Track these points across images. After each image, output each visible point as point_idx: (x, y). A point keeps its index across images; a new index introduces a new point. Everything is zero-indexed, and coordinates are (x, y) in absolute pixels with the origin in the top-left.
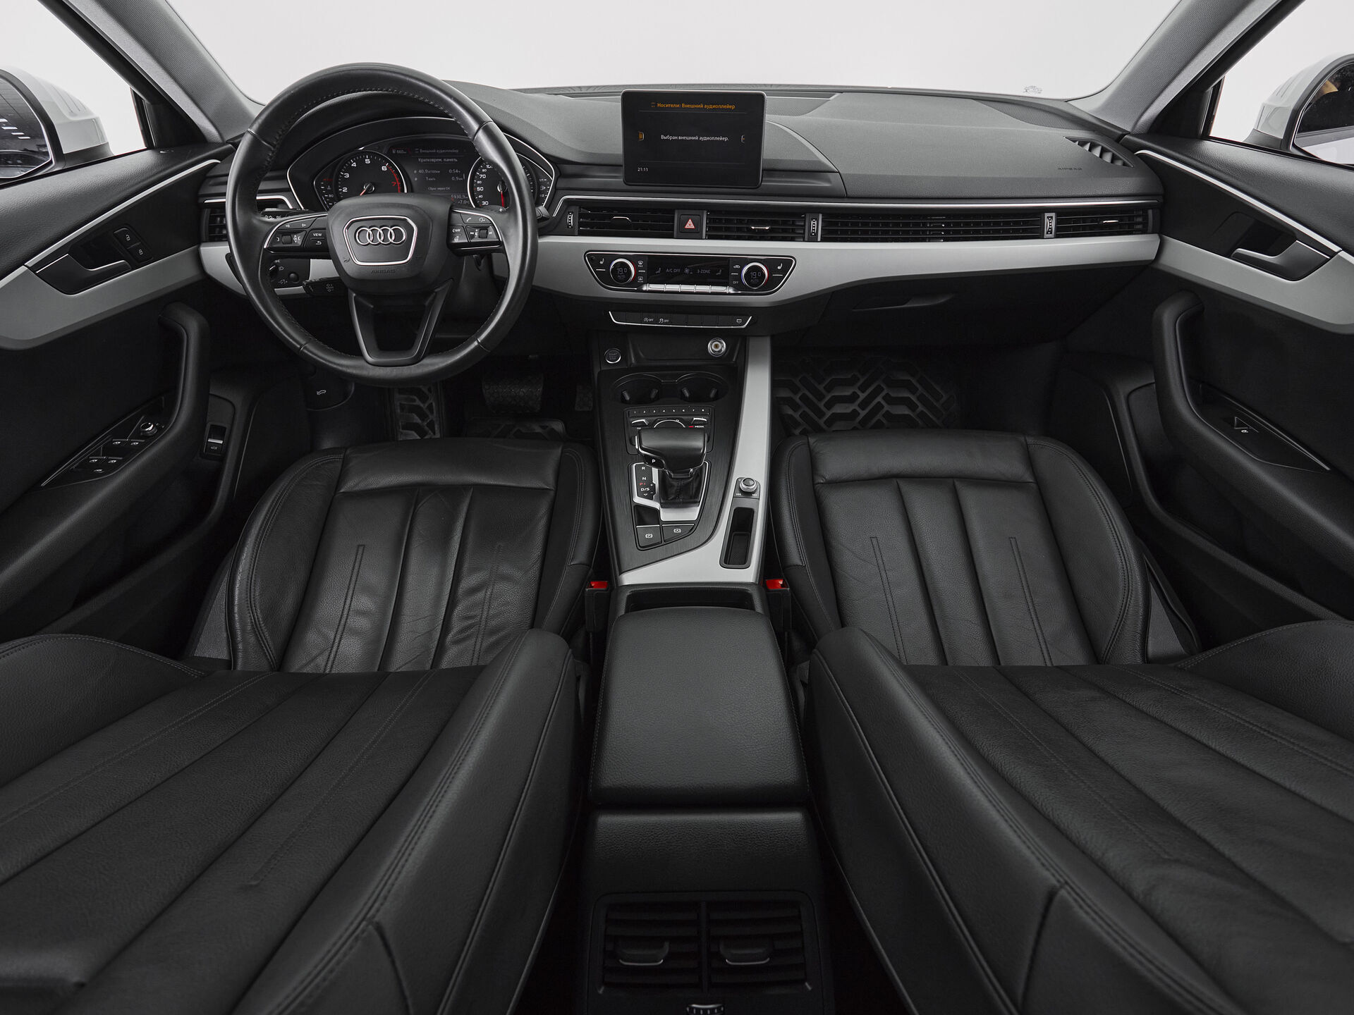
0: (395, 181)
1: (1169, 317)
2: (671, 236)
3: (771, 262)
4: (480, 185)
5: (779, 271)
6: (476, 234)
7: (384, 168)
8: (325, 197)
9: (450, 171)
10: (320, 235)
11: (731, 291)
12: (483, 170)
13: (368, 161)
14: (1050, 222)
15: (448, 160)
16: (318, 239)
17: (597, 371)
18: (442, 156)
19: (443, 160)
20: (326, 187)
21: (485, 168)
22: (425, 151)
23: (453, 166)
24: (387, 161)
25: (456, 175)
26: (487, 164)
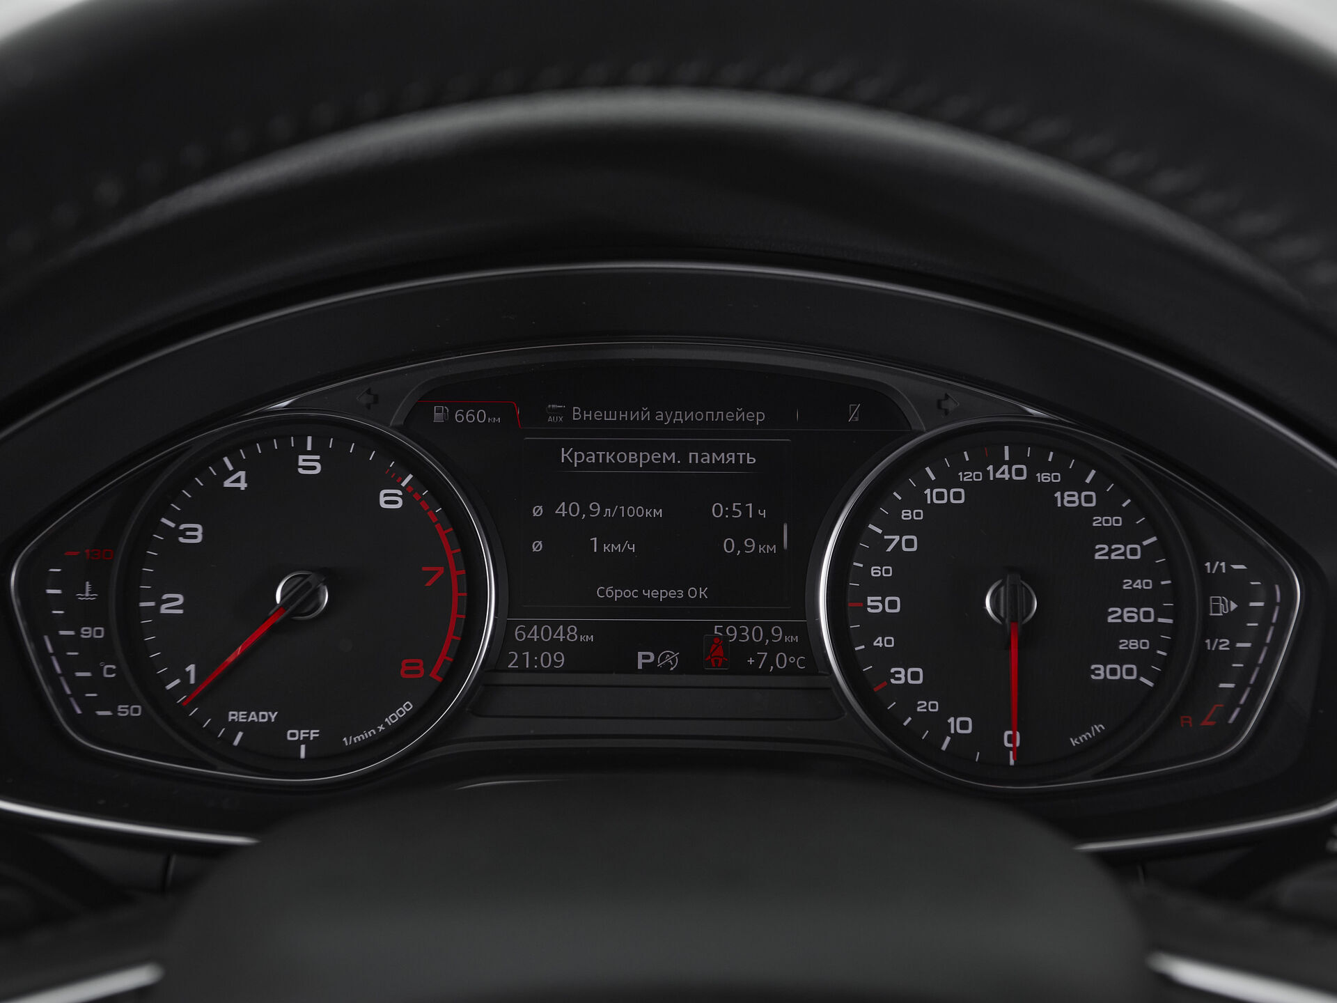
0: (438, 561)
4: (881, 587)
7: (389, 499)
8: (56, 640)
9: (717, 510)
12: (906, 515)
13: (309, 464)
15: (708, 458)
18: (681, 440)
19: (682, 456)
20: (70, 583)
21: (919, 501)
22: (598, 415)
23: (731, 485)
24: (409, 463)
25: (740, 529)
26: (933, 486)
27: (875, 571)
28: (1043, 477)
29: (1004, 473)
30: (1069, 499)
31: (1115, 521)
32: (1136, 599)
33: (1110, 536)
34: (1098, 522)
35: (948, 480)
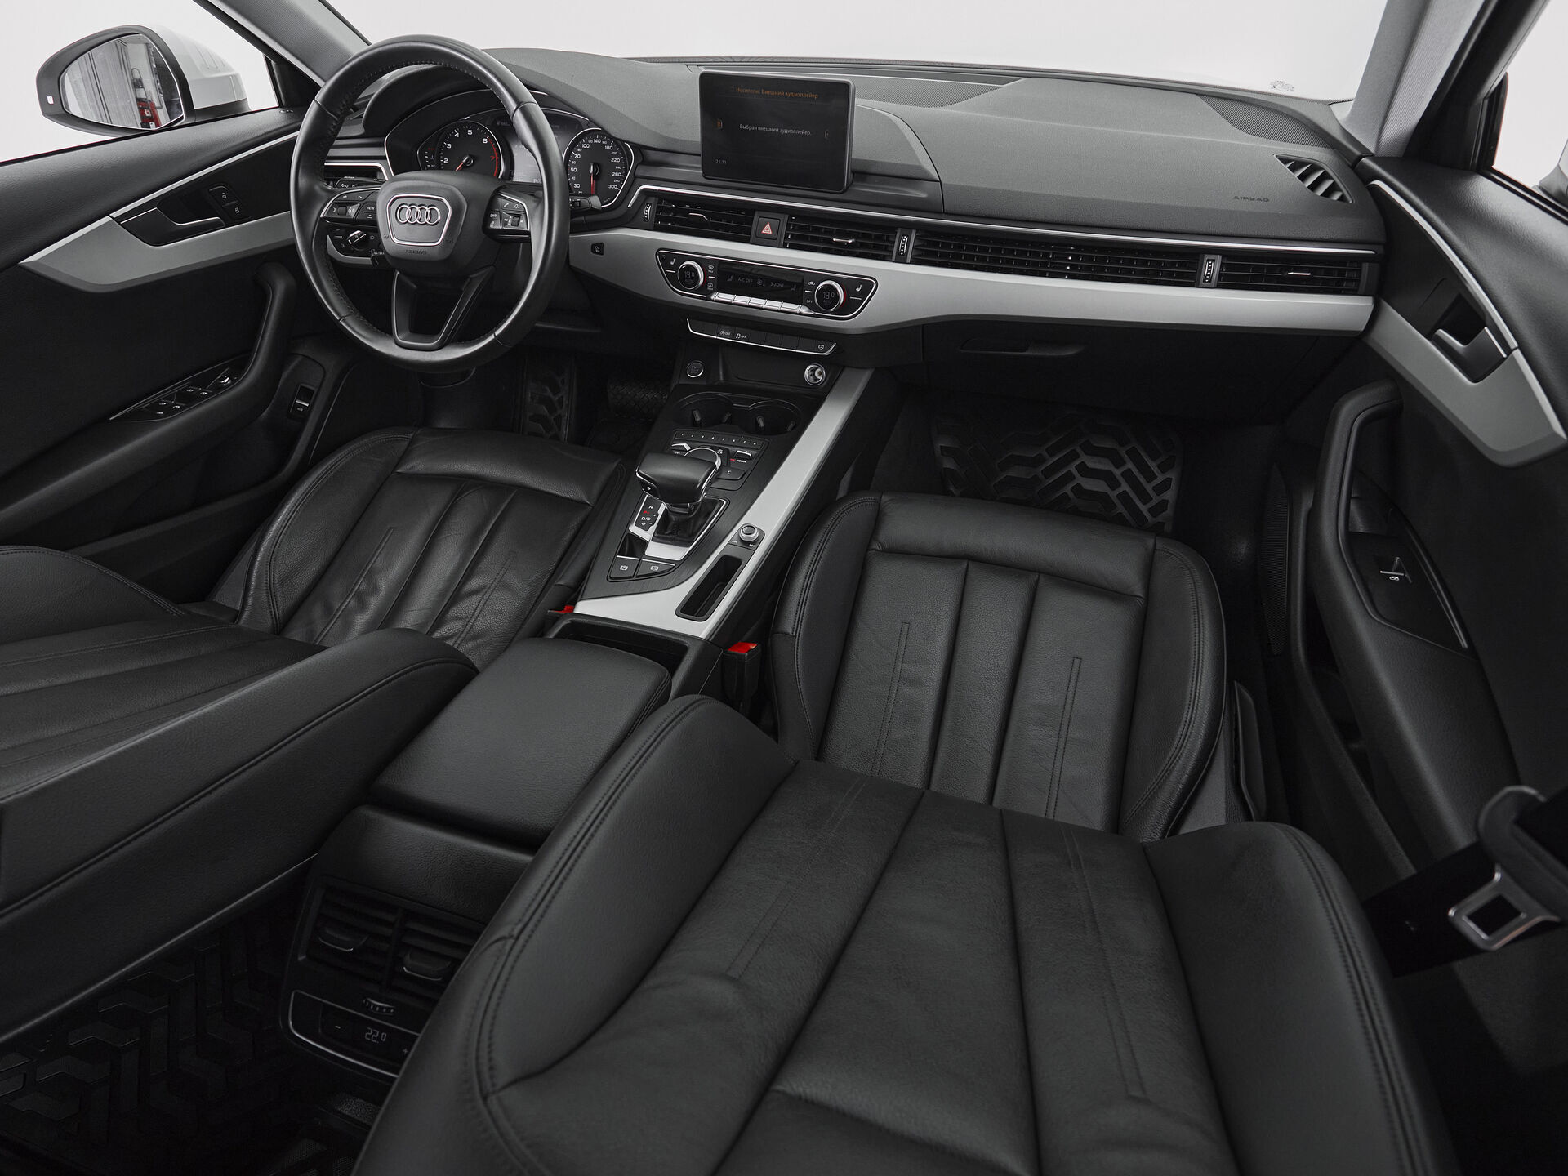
0: (494, 155)
2: (746, 241)
3: (849, 283)
4: (574, 166)
5: (857, 294)
6: (510, 221)
10: (373, 208)
11: (804, 310)
13: (470, 132)
14: (1212, 268)
16: (370, 212)
17: (677, 385)
20: (430, 157)
21: (581, 147)
26: (584, 143)
28: (604, 142)
30: (608, 148)
31: (616, 153)
32: (618, 171)
33: (615, 156)
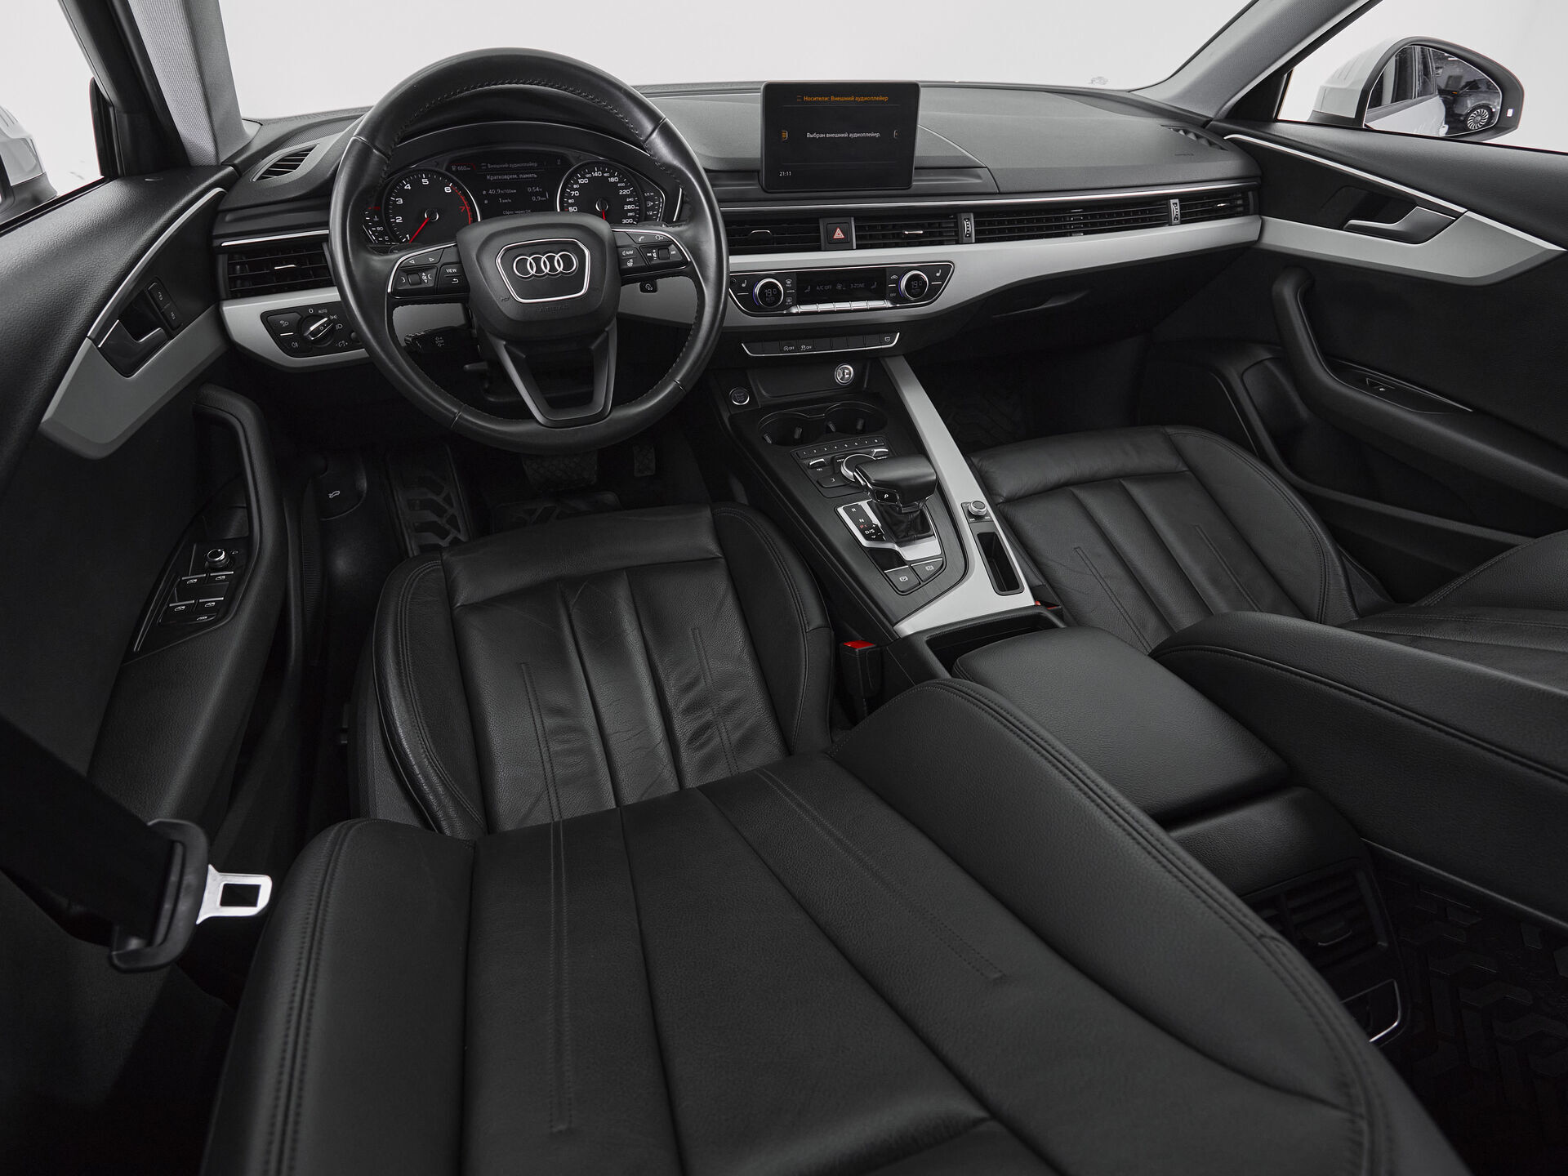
0: (463, 205)
1: (1287, 292)
2: (818, 249)
3: (930, 269)
5: (937, 279)
6: (655, 255)
7: (448, 190)
8: (372, 231)
9: (529, 190)
10: (455, 270)
11: (888, 304)
12: (575, 186)
13: (425, 181)
14: (1175, 208)
15: (525, 176)
16: (453, 276)
17: (726, 417)
18: (517, 171)
19: (518, 176)
20: (372, 218)
21: (577, 183)
22: (495, 166)
23: (532, 183)
24: (451, 180)
25: (536, 194)
26: (580, 178)
27: (570, 201)
28: (605, 175)
29: (596, 174)
30: (612, 180)
31: (623, 185)
32: (630, 203)
33: (623, 188)
34: (619, 185)
35: (583, 177)
